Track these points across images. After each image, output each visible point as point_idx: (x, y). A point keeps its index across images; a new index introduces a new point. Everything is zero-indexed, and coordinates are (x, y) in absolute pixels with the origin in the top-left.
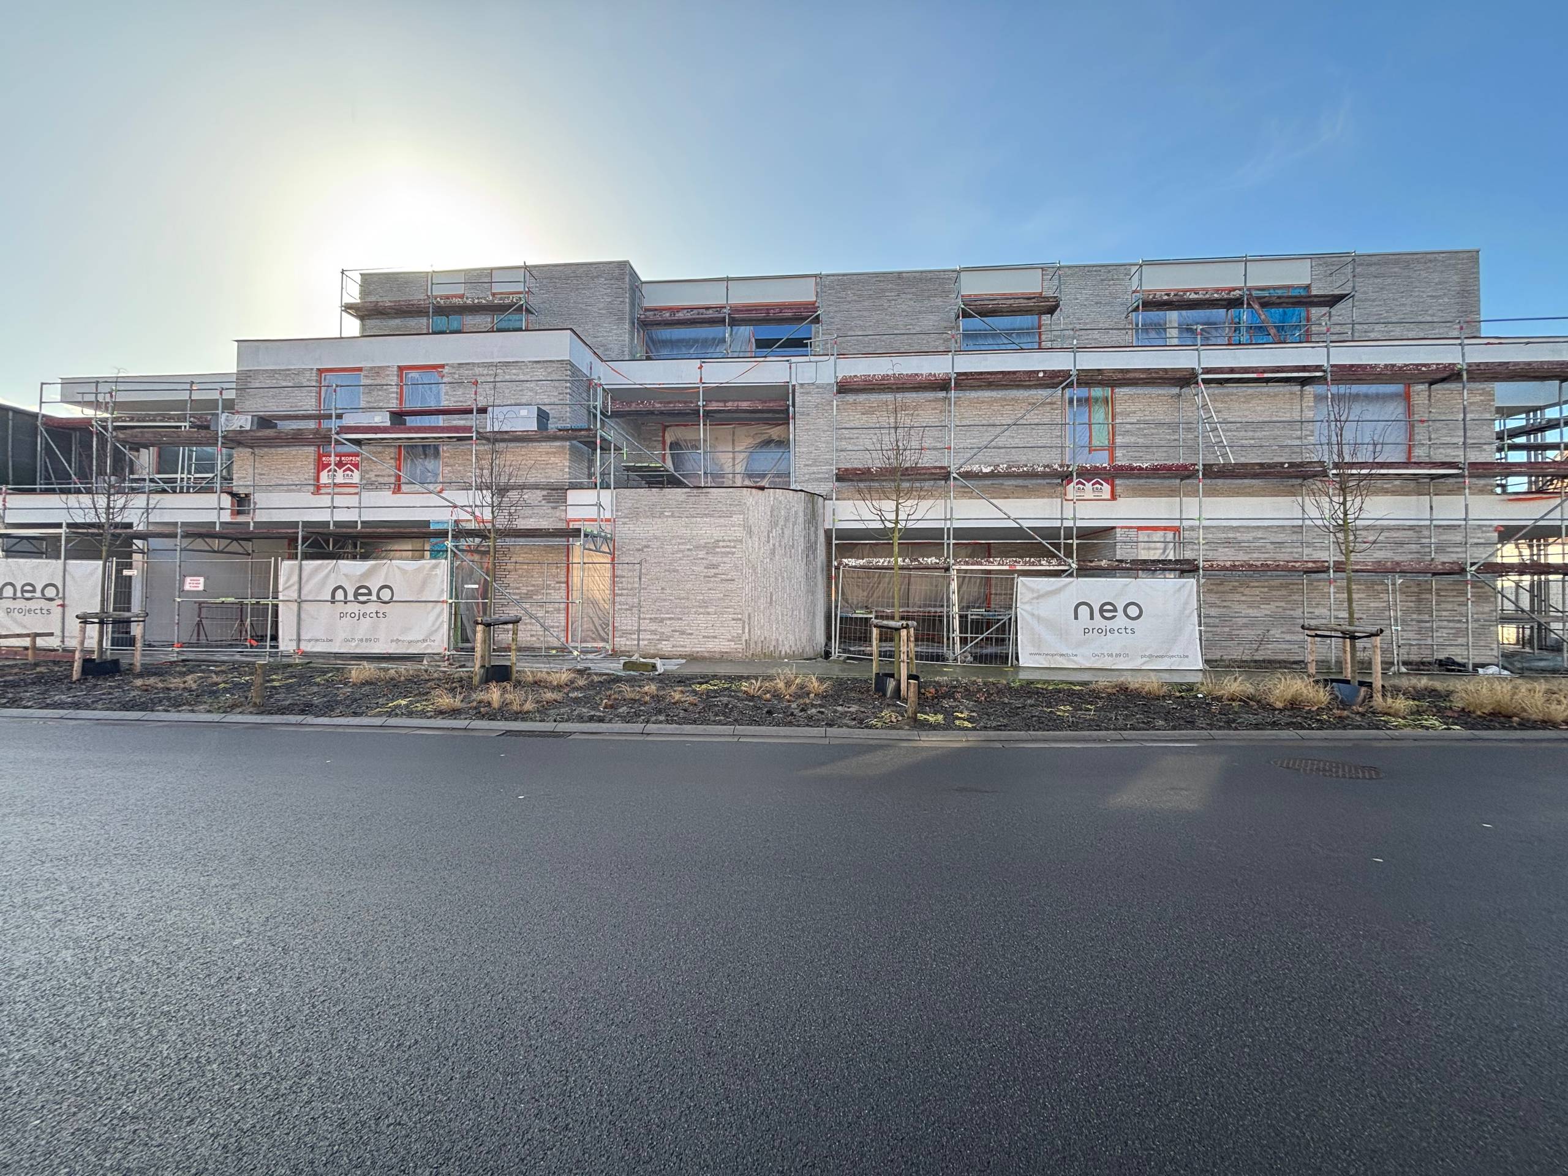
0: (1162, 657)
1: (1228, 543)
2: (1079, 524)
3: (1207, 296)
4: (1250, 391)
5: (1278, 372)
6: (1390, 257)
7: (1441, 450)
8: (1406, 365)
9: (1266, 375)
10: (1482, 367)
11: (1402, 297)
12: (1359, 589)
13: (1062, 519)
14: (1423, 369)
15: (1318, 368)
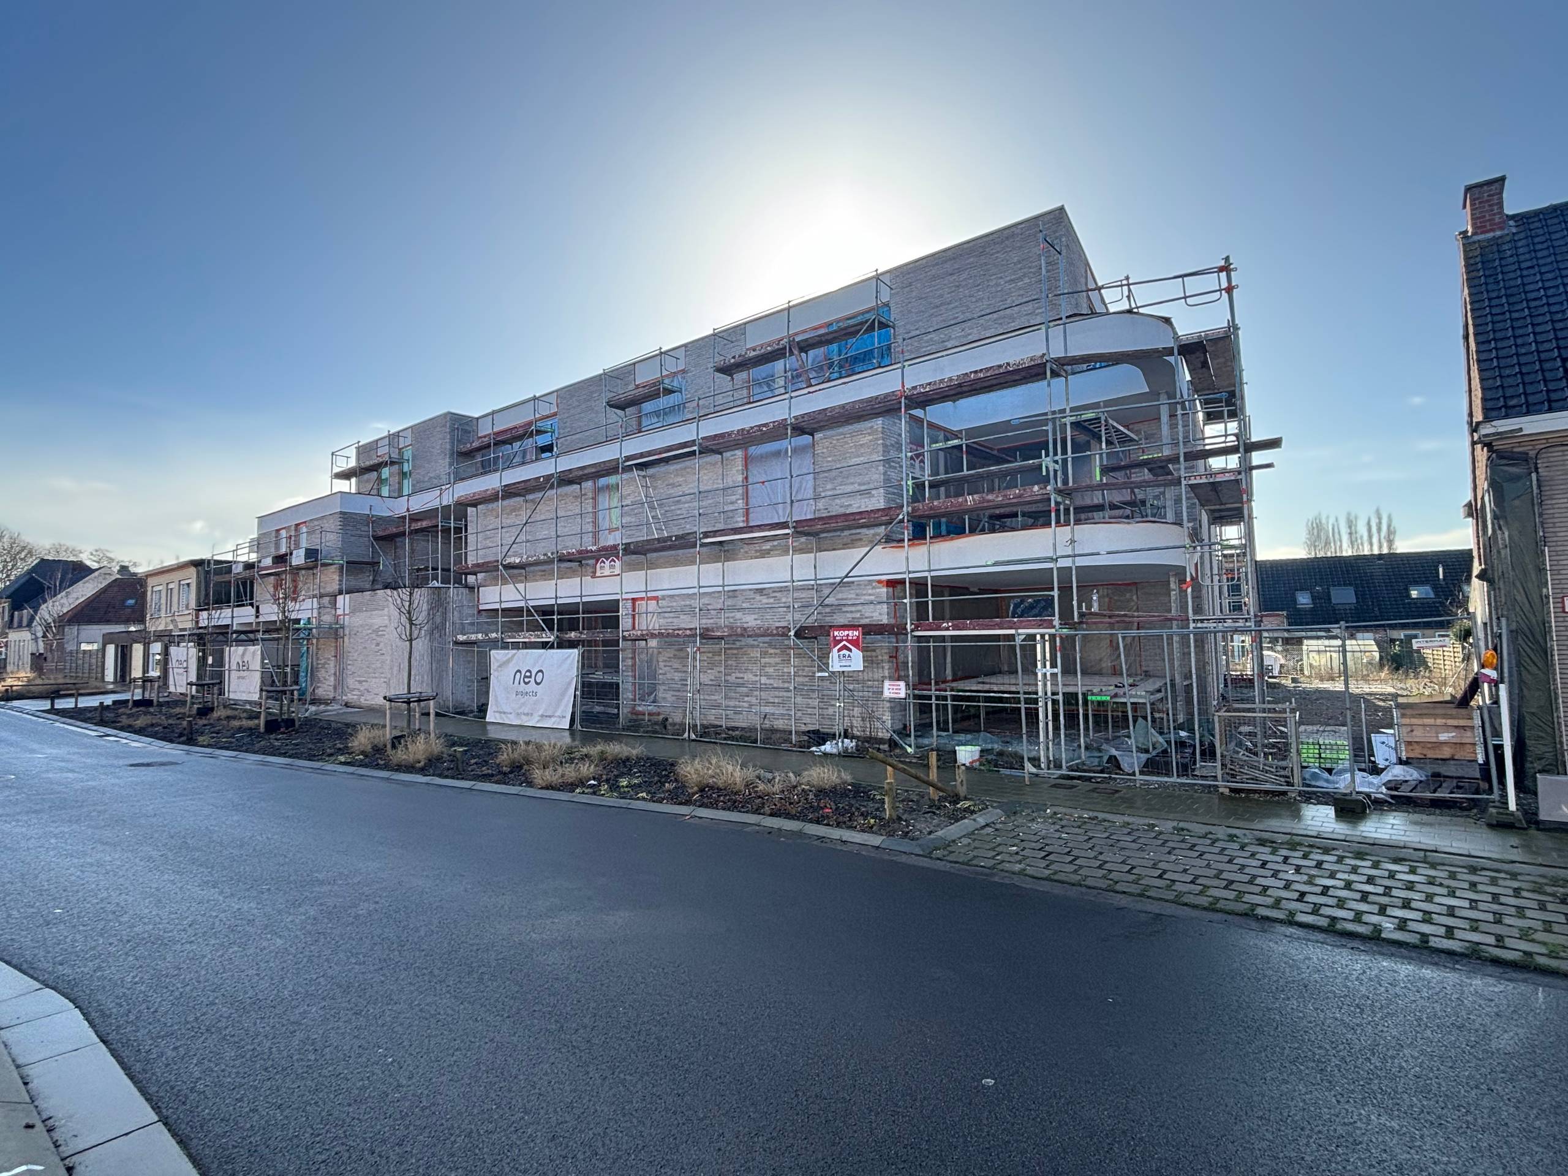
0: (550, 717)
2: (585, 599)
7: (838, 501)
13: (581, 597)
15: (693, 443)
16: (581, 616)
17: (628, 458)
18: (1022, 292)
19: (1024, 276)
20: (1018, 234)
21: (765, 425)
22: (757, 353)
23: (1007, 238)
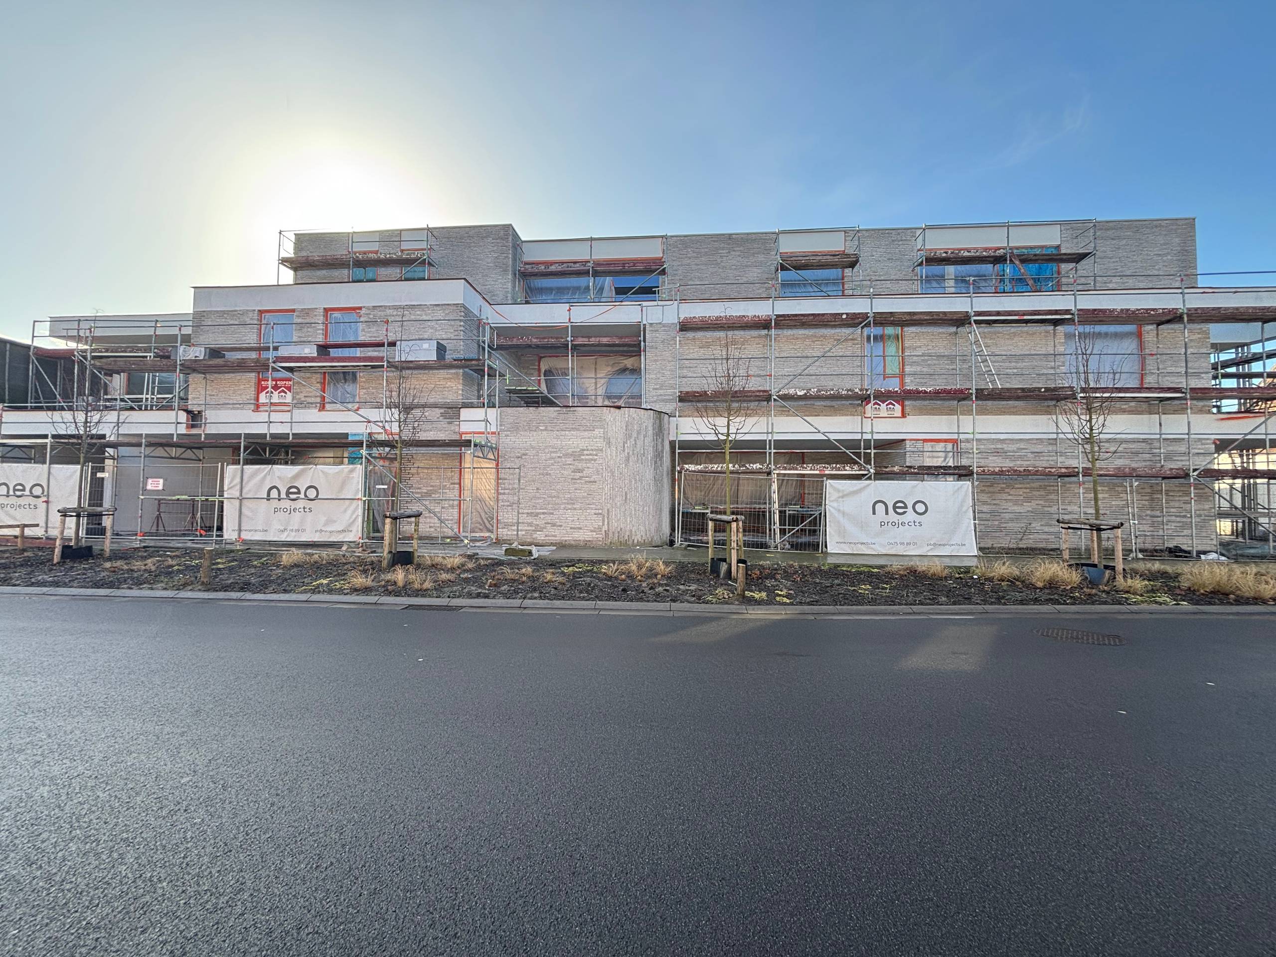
0: (944, 545)
1: (997, 452)
3: (978, 254)
4: (1013, 330)
5: (1035, 315)
6: (1124, 223)
7: (1167, 378)
8: (1138, 310)
9: (1026, 317)
10: (1199, 311)
11: (1134, 255)
12: (1102, 490)
13: (862, 433)
14: (1152, 312)
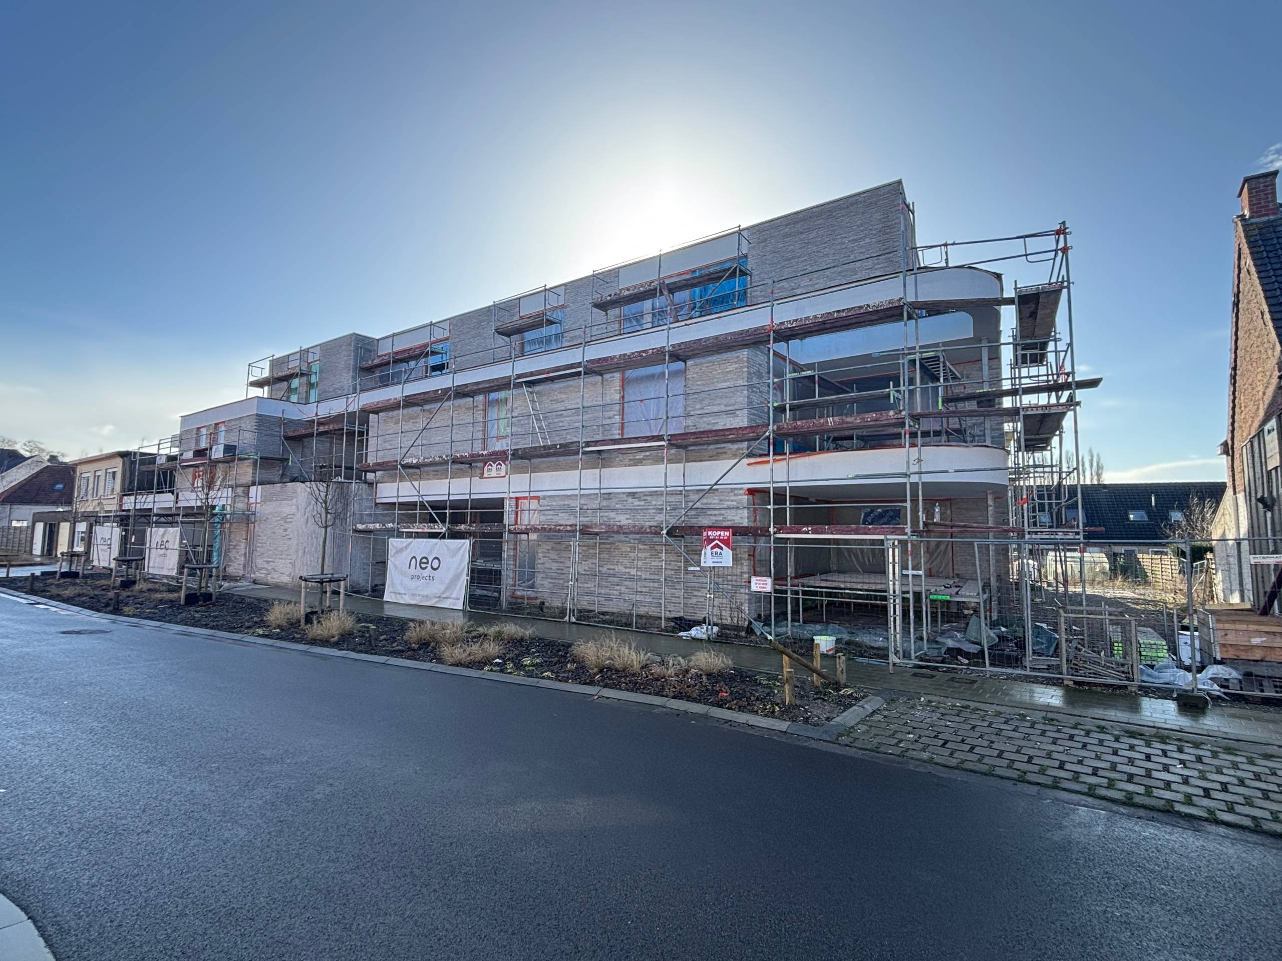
1: (570, 510)
5: (558, 371)
16: (469, 511)
17: (519, 376)
18: (863, 250)
19: (866, 236)
20: (861, 202)
21: (644, 351)
22: (631, 292)
23: (852, 205)
